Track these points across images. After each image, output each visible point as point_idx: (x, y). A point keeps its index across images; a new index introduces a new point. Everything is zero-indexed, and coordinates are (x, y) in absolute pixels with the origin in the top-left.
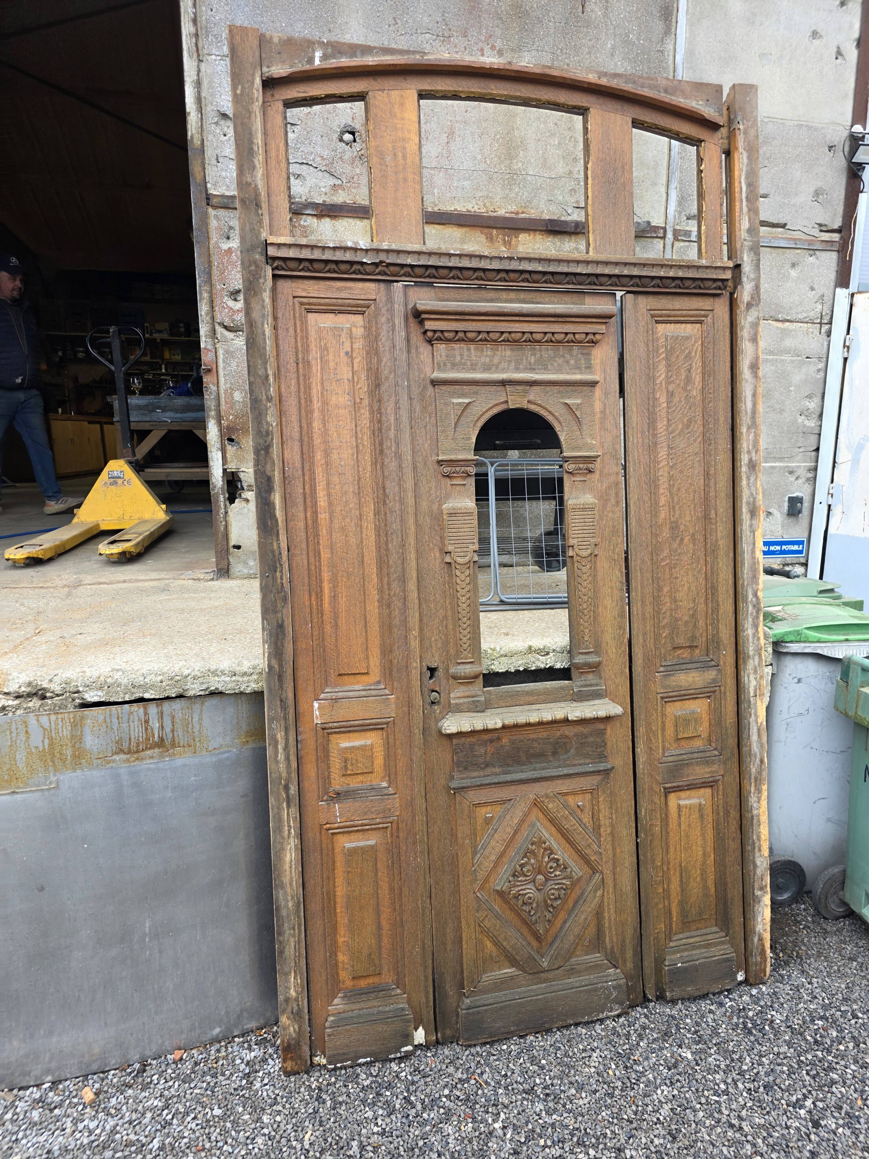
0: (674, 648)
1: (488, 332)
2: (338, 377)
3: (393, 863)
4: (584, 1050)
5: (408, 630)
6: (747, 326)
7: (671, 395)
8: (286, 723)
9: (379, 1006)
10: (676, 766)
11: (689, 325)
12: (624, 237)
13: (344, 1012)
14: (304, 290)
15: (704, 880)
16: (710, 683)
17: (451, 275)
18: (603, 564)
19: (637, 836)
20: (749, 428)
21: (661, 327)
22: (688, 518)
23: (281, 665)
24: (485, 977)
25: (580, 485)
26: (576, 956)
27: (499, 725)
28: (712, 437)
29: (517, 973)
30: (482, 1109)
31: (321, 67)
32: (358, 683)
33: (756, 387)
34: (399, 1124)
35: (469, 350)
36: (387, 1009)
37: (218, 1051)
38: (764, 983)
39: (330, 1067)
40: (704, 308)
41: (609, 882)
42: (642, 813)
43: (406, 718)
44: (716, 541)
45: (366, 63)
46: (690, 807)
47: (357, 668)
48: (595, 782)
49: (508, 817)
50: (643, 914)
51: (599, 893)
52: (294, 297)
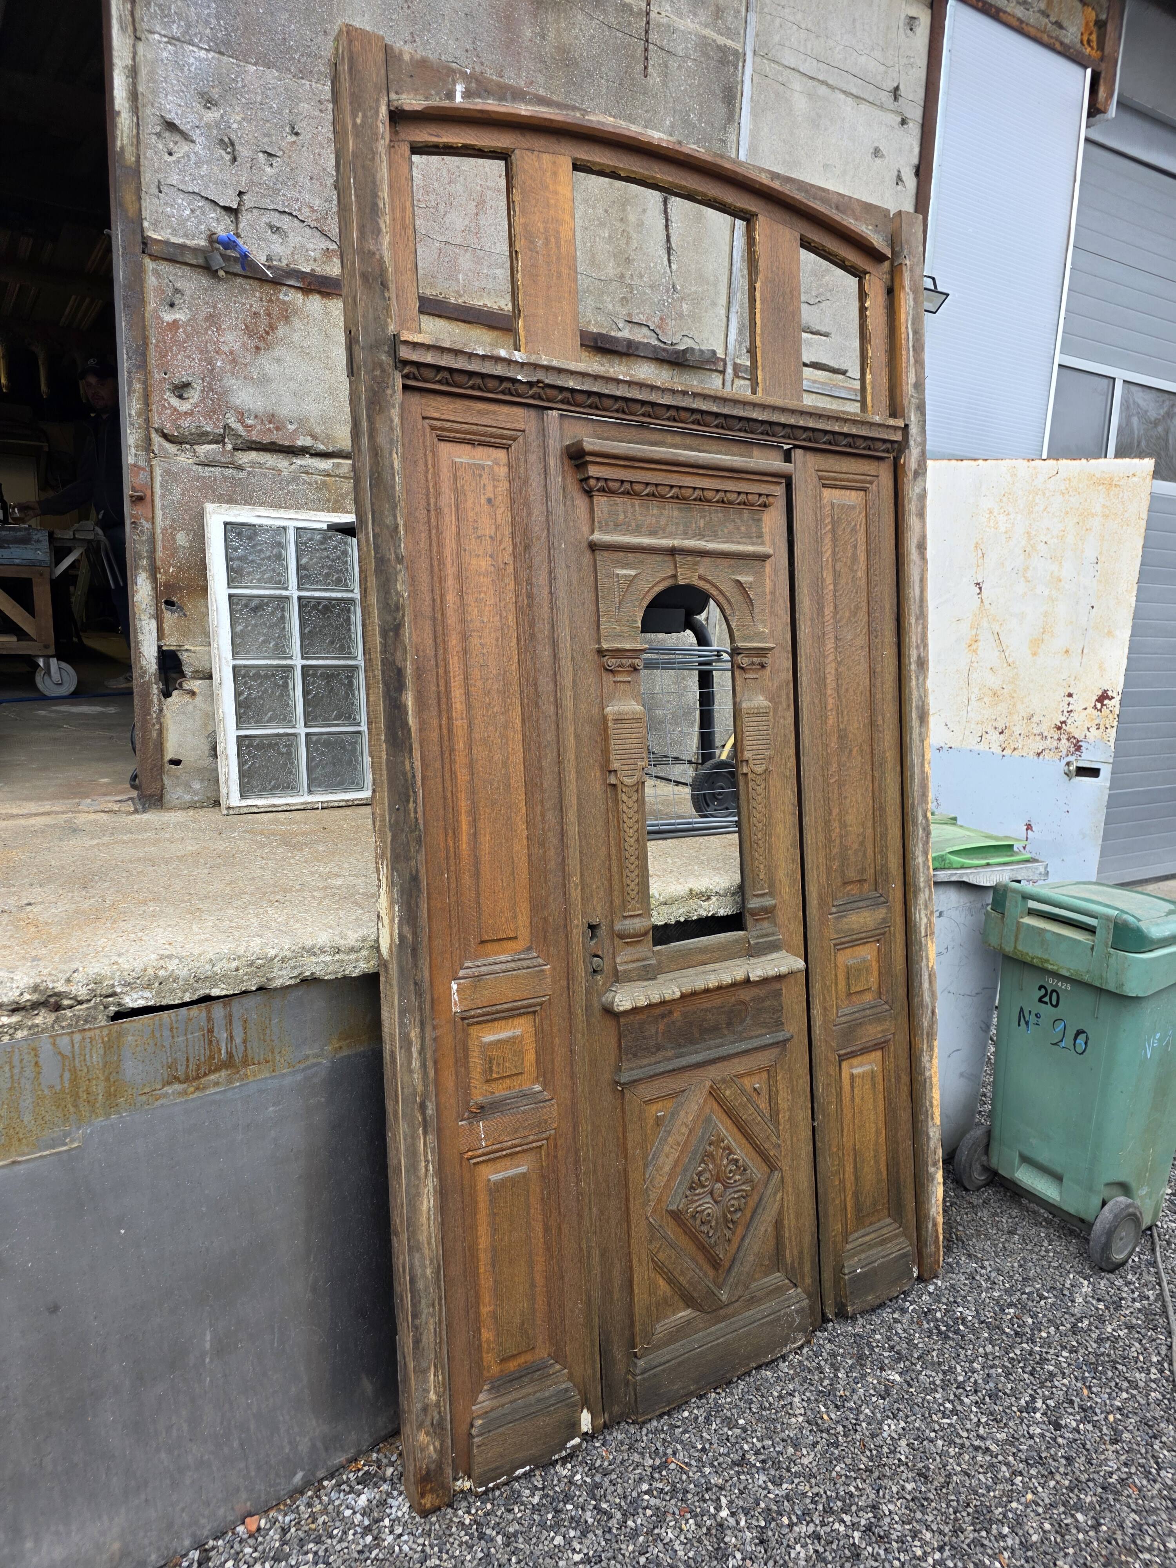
0: (845, 883)
1: (657, 485)
2: (479, 533)
3: (549, 1193)
4: (781, 1397)
5: (565, 875)
6: (915, 498)
7: (836, 574)
8: (421, 1015)
9: (535, 1393)
10: (850, 1027)
11: (853, 493)
12: (793, 378)
13: (492, 1410)
14: (437, 409)
15: (877, 1162)
16: (880, 924)
17: (615, 407)
18: (776, 782)
19: (813, 1119)
20: (917, 619)
21: (826, 492)
22: (856, 725)
23: (415, 934)
24: (659, 1328)
25: (752, 684)
26: (755, 1280)
27: (678, 995)
28: (879, 628)
29: (693, 1315)
30: (696, 1498)
31: (463, 106)
32: (503, 952)
33: (923, 569)
34: (603, 1543)
35: (633, 506)
36: (547, 1394)
37: (309, 1505)
38: (937, 1277)
39: (480, 1490)
40: (870, 473)
41: (788, 1180)
42: (820, 1089)
43: (565, 995)
44: (884, 752)
45: (518, 111)
46: (863, 1076)
47: (504, 931)
48: (773, 1057)
49: (682, 1113)
50: (821, 1214)
51: (779, 1195)
52: (424, 418)
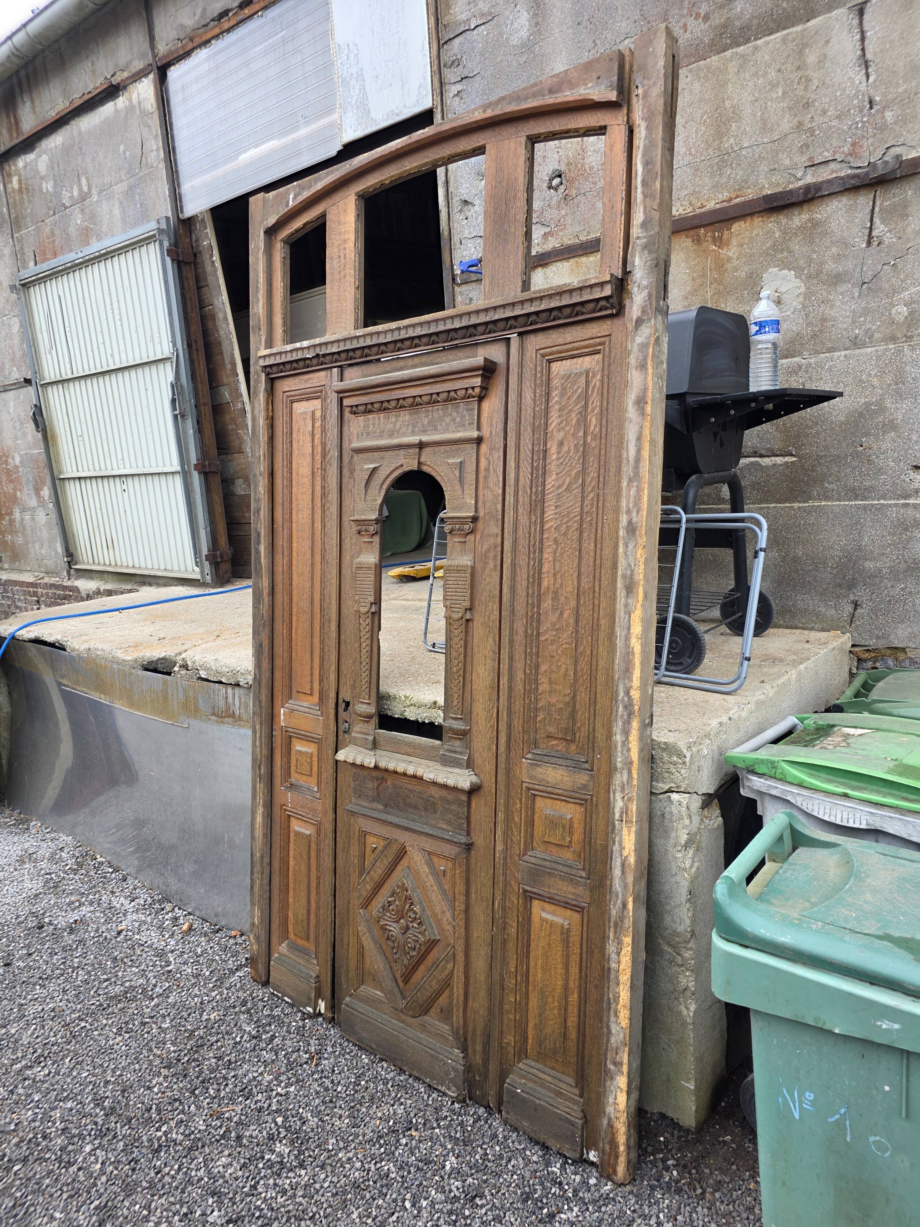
0: (548, 737)
3: (318, 855)
5: (330, 665)
10: (537, 870)
11: (587, 358)
16: (580, 788)
21: (557, 366)
24: (362, 987)
25: (458, 546)
29: (383, 999)
30: (289, 1075)
31: (295, 204)
32: (307, 701)
33: (641, 427)
36: (304, 970)
40: (599, 335)
41: (460, 960)
42: (496, 904)
43: (328, 739)
46: (552, 924)
47: (307, 689)
48: (453, 852)
49: (384, 853)
52: (283, 392)
